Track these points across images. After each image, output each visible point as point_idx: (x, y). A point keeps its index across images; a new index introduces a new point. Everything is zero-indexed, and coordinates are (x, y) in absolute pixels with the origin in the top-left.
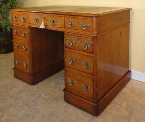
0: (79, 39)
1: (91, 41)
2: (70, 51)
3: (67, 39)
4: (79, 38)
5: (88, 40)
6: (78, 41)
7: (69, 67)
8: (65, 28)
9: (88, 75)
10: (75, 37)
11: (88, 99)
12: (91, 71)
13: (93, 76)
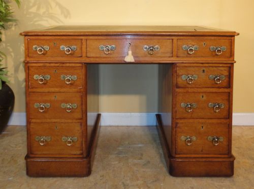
0: (204, 71)
1: (225, 70)
2: (188, 92)
3: (180, 74)
4: (204, 69)
5: (221, 70)
6: (203, 74)
7: (184, 118)
8: (177, 57)
9: (219, 121)
10: (197, 69)
11: (220, 156)
12: (225, 113)
13: (228, 120)
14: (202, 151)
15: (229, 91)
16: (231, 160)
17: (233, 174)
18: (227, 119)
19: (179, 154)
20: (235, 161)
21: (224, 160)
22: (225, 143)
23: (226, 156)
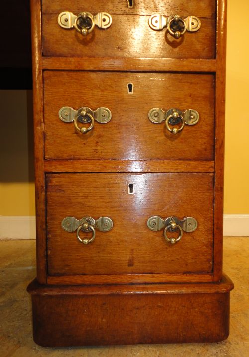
11: (186, 278)
12: (202, 142)
13: (212, 163)
14: (131, 263)
15: (213, 69)
16: (222, 289)
17: (226, 333)
18: (207, 160)
19: (58, 275)
20: (231, 292)
21: (198, 290)
22: (204, 238)
23: (207, 278)
